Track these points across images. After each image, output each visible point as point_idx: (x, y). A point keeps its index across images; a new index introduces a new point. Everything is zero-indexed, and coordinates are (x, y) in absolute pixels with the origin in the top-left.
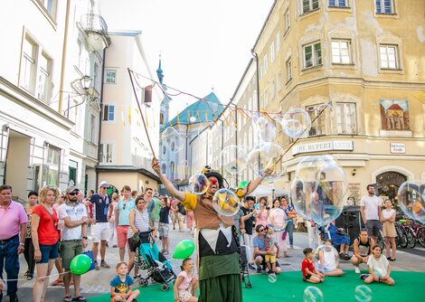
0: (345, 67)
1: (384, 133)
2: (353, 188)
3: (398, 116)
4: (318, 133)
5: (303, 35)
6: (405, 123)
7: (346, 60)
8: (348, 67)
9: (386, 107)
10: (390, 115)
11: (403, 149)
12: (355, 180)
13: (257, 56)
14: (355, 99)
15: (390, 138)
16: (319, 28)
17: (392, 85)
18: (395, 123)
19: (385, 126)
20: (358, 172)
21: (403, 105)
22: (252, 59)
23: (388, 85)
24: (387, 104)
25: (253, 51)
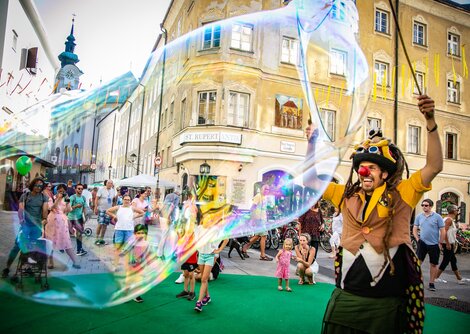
0: (243, 54)
1: (276, 129)
2: (237, 184)
3: (292, 113)
4: (208, 122)
5: (204, 12)
6: (298, 122)
7: (246, 47)
8: (246, 54)
9: (281, 103)
10: (284, 111)
11: (293, 148)
12: (241, 176)
13: (166, 33)
14: (249, 90)
15: (280, 135)
16: (222, 6)
17: (289, 80)
18: (289, 120)
19: (278, 122)
20: (245, 168)
21: (298, 103)
22: (161, 36)
23: (286, 80)
24: (283, 100)
25: (162, 26)
